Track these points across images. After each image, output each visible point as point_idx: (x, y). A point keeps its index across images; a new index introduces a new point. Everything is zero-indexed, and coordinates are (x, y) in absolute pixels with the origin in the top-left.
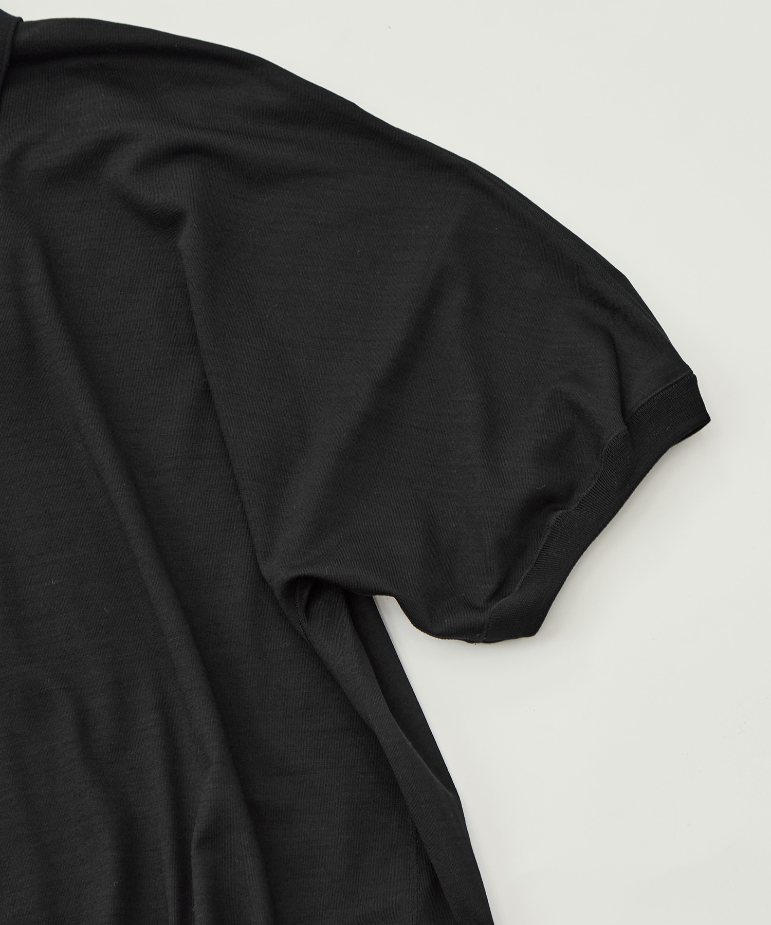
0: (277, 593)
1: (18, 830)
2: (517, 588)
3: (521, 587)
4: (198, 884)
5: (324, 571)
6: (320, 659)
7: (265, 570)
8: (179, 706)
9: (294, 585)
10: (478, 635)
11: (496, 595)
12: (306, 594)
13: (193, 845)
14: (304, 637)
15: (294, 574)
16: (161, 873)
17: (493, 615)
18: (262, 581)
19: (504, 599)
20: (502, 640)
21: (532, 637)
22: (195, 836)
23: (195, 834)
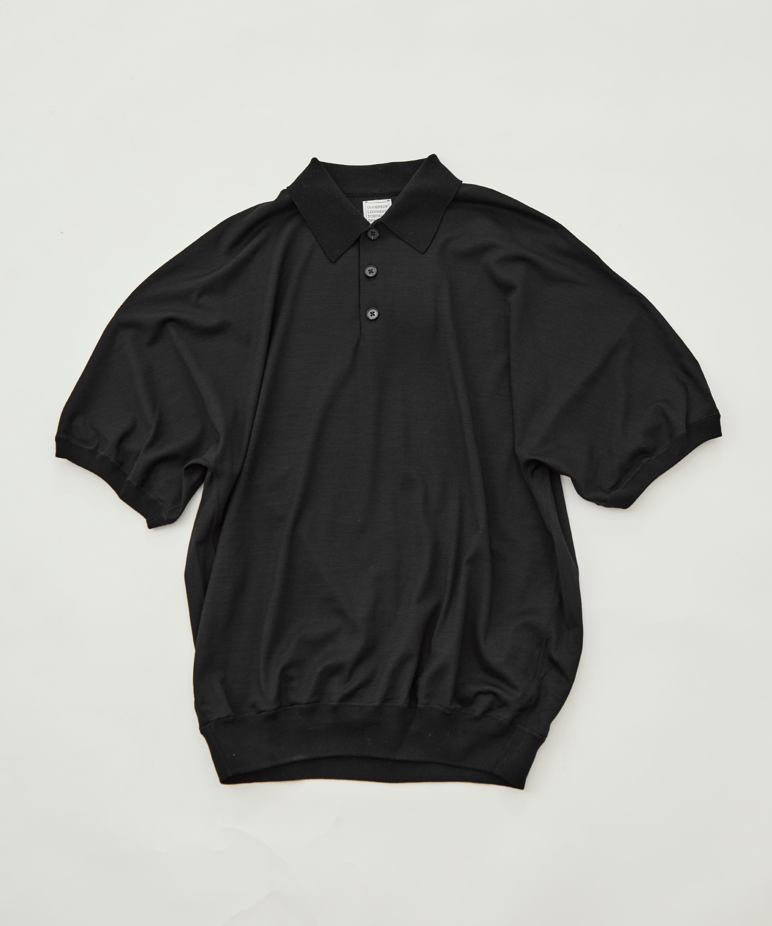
0: (521, 464)
1: (389, 535)
2: (622, 487)
4: (463, 579)
5: (546, 460)
7: (518, 452)
9: (529, 462)
11: (614, 487)
12: (533, 467)
14: (528, 484)
15: (532, 458)
17: (612, 495)
18: (514, 454)
19: (616, 491)
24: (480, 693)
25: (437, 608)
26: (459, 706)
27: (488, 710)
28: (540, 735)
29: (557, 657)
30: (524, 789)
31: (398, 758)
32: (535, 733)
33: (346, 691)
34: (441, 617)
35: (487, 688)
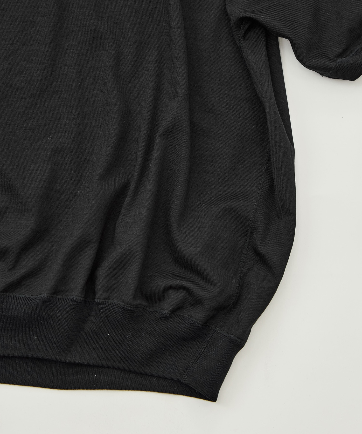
0: (232, 22)
1: (72, 101)
2: (351, 55)
3: (353, 55)
4: (156, 154)
5: (261, 18)
6: (245, 61)
7: (229, 9)
8: (168, 64)
9: (242, 20)
10: (327, 72)
11: (340, 55)
12: (247, 27)
13: (159, 134)
14: (240, 48)
15: (245, 15)
16: (138, 143)
17: (338, 64)
18: (225, 13)
19: (344, 58)
20: (337, 78)
21: (352, 81)
22: (161, 130)
23: (161, 128)
24: (170, 288)
25: (125, 187)
26: (145, 304)
27: (179, 308)
28: (238, 338)
29: (263, 250)
30: (216, 401)
31: (68, 360)
32: (232, 336)
33: (10, 280)
34: (128, 198)
35: (178, 282)
